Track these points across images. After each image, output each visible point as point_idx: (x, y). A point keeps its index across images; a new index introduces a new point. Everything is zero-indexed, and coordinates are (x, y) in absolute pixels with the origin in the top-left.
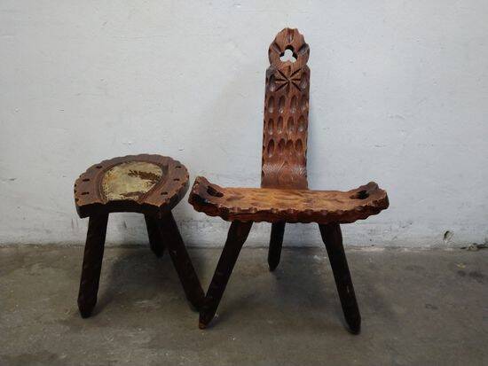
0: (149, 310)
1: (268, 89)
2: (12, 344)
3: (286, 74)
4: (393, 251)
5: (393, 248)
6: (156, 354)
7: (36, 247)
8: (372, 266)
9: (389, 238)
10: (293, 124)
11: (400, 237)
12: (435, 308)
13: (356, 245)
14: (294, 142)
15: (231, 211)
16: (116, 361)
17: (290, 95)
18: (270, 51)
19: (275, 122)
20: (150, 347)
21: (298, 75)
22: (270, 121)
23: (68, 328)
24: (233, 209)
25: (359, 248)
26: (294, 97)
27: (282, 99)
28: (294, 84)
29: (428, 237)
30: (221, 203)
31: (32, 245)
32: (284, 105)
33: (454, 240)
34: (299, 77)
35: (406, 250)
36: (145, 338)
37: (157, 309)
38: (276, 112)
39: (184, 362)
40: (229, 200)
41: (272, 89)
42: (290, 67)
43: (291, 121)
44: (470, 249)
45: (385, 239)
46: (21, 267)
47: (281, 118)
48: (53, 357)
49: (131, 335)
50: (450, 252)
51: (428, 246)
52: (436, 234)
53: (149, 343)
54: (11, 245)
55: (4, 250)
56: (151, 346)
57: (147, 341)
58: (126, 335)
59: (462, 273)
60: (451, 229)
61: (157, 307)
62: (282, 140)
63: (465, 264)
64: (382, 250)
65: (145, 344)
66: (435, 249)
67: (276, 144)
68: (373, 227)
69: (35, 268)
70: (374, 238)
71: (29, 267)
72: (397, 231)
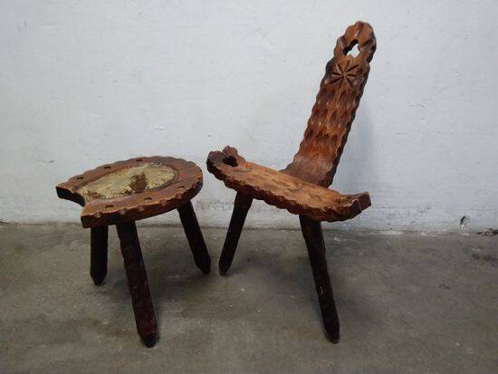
1: (323, 81)
3: (343, 68)
4: (410, 235)
5: (411, 232)
6: (189, 322)
8: (389, 248)
9: (406, 222)
10: (335, 118)
11: (417, 222)
12: (447, 288)
13: (375, 228)
14: (330, 137)
17: (341, 90)
19: (321, 114)
20: (183, 316)
21: (354, 71)
22: (318, 111)
23: (108, 298)
25: (377, 231)
26: (344, 93)
27: (333, 92)
28: (348, 80)
29: (444, 222)
33: (470, 225)
34: (354, 73)
35: (423, 234)
39: (214, 329)
41: (326, 81)
42: (349, 62)
43: (334, 115)
44: (485, 234)
45: (404, 223)
46: (60, 244)
47: (326, 111)
48: (97, 323)
50: (465, 237)
52: (453, 219)
53: (182, 313)
54: (50, 224)
55: (44, 228)
57: (181, 311)
59: (476, 257)
60: (468, 215)
62: (321, 133)
63: (480, 248)
64: (400, 233)
65: (178, 313)
66: (451, 234)
67: (314, 135)
68: (392, 211)
69: (74, 244)
70: (393, 222)
71: (68, 243)
72: (415, 216)
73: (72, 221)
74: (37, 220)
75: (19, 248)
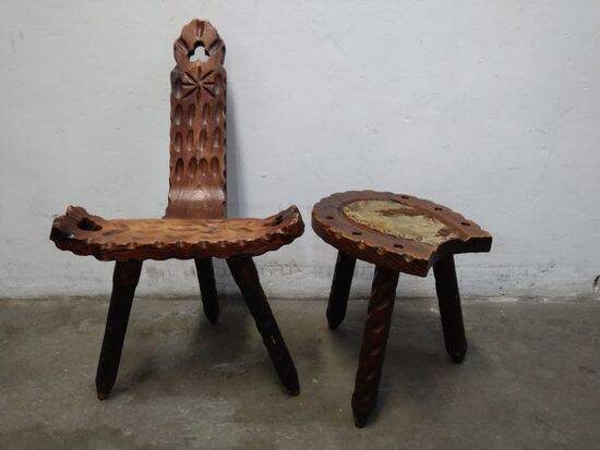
0: (230, 375)
1: (173, 96)
2: (64, 416)
3: (195, 77)
4: (529, 302)
5: (529, 298)
6: (244, 429)
7: (83, 300)
8: (504, 320)
9: (523, 286)
10: (206, 138)
11: (537, 284)
12: (591, 372)
13: (482, 294)
14: (209, 162)
15: (103, 248)
16: (194, 438)
17: (201, 103)
18: (175, 48)
19: (184, 136)
20: (236, 421)
21: (211, 78)
22: (178, 135)
23: (131, 398)
24: (106, 244)
25: (485, 298)
26: (206, 105)
27: (192, 107)
28: (206, 89)
29: (574, 284)
30: (91, 237)
31: (78, 298)
32: (194, 115)
34: (212, 80)
35: (545, 300)
36: (229, 410)
37: (240, 375)
38: (184, 124)
39: (280, 438)
40: (108, 234)
41: (178, 96)
42: (200, 68)
43: (204, 134)
45: (519, 286)
46: (65, 324)
47: (191, 132)
48: (116, 433)
49: (210, 405)
51: (573, 295)
52: (584, 279)
53: (235, 415)
54: (53, 298)
55: (44, 303)
56: (237, 419)
57: (232, 413)
58: (203, 405)
61: (241, 372)
62: (194, 159)
64: (515, 300)
65: (229, 417)
66: (582, 299)
67: (186, 164)
68: (504, 271)
69: (84, 325)
70: (506, 286)
71: (76, 324)
72: (535, 276)
73: (82, 293)
74: (36, 294)
75: (11, 331)
